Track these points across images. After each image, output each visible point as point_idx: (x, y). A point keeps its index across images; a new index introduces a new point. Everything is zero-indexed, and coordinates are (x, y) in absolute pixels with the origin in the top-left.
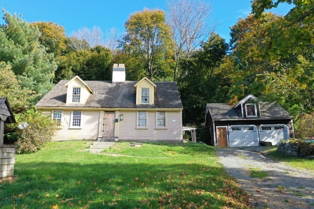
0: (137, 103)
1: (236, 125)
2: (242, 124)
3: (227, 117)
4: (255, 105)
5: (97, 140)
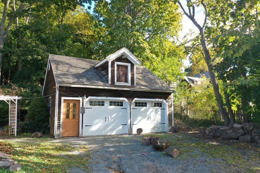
1: (97, 96)
2: (107, 96)
3: (84, 80)
4: (129, 65)
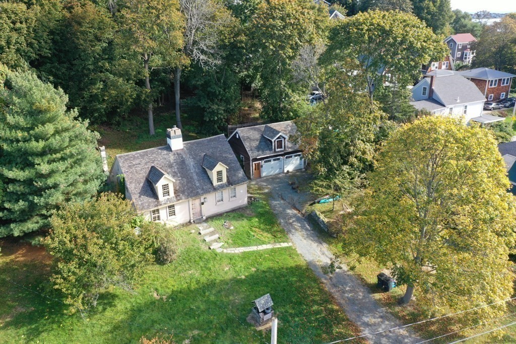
0: (214, 185)
1: (268, 159)
2: (272, 158)
3: (261, 152)
4: (283, 139)
5: (190, 222)
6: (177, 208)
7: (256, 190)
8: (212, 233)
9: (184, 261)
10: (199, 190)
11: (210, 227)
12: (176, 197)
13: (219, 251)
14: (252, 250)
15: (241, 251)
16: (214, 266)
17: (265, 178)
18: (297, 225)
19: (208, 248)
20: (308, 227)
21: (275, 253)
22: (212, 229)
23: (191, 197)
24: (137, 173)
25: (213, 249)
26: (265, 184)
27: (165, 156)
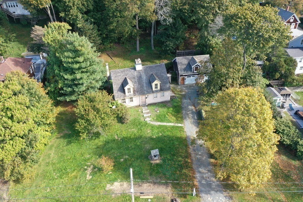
0: (153, 90)
1: (189, 76)
5: (140, 105)
6: (134, 99)
7: (179, 92)
8: (148, 113)
9: (132, 124)
10: (145, 92)
11: (148, 110)
12: (134, 94)
13: (148, 122)
14: (164, 124)
15: (158, 124)
16: (144, 129)
17: (186, 85)
18: (191, 115)
19: (144, 120)
20: (196, 117)
21: (173, 128)
22: (148, 111)
23: (141, 95)
24: (118, 80)
25: (146, 121)
26: (184, 89)
27: (133, 73)
